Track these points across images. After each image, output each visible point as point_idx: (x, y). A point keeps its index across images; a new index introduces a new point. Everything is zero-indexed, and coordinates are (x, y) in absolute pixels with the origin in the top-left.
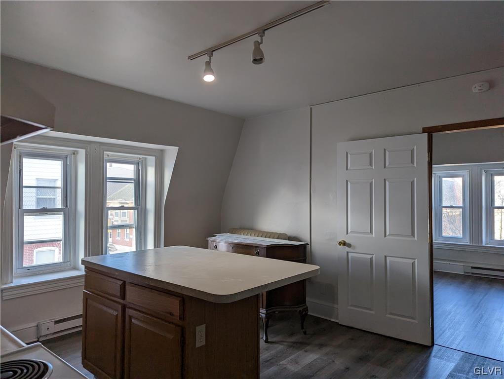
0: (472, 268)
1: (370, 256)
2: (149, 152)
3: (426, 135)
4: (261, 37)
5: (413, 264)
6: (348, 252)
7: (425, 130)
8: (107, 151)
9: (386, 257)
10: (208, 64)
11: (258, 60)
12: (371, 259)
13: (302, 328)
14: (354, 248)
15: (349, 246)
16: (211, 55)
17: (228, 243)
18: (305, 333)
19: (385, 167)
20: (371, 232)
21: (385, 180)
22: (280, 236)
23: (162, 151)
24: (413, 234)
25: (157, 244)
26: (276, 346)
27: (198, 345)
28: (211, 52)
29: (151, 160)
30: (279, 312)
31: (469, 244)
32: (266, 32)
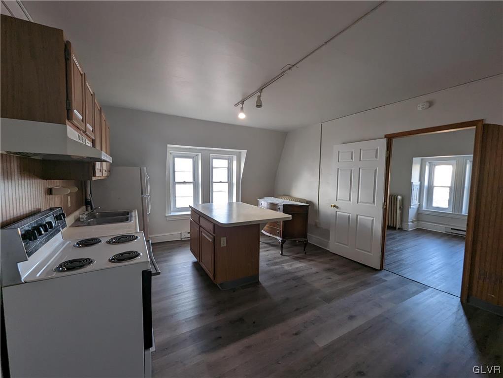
0: (452, 229)
1: (348, 214)
2: (233, 153)
3: (385, 140)
4: (261, 93)
5: (373, 220)
6: (336, 212)
7: (386, 136)
8: (211, 153)
9: (357, 215)
10: (242, 108)
11: (259, 105)
12: (349, 216)
13: (304, 250)
14: (340, 209)
15: (337, 207)
16: (243, 103)
17: (268, 203)
18: (305, 253)
19: (360, 160)
20: (350, 200)
21: (360, 169)
22: (301, 200)
23: (240, 152)
24: (374, 202)
25: (238, 200)
26: (285, 257)
27: (222, 245)
28: (242, 102)
29: (235, 157)
30: (299, 241)
31: (451, 212)
32: (263, 90)
